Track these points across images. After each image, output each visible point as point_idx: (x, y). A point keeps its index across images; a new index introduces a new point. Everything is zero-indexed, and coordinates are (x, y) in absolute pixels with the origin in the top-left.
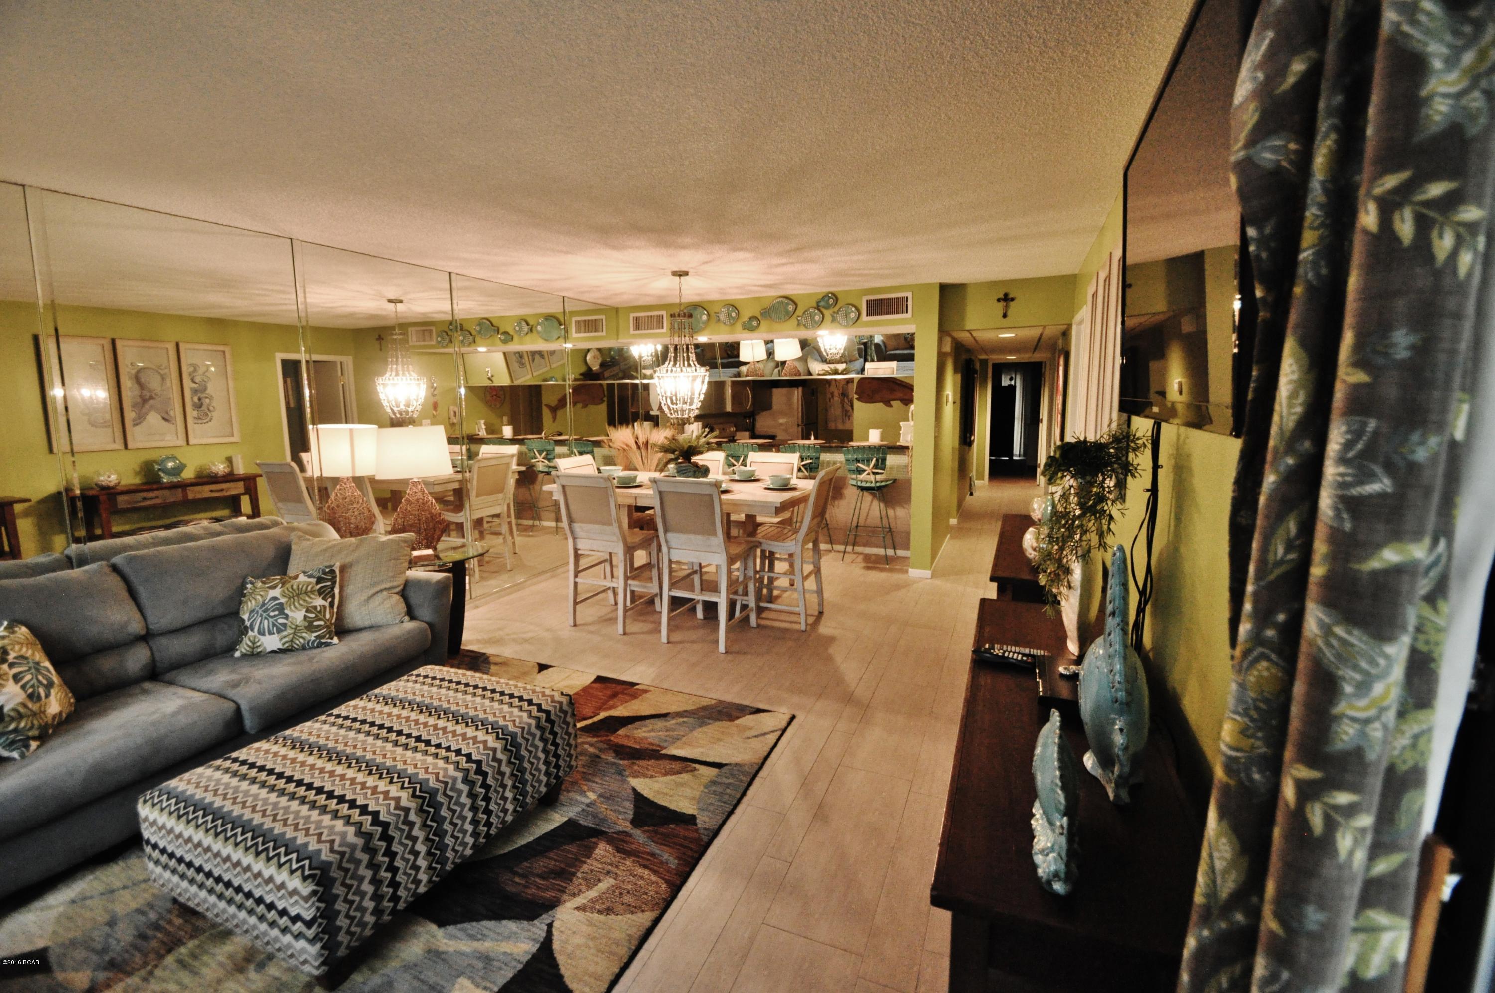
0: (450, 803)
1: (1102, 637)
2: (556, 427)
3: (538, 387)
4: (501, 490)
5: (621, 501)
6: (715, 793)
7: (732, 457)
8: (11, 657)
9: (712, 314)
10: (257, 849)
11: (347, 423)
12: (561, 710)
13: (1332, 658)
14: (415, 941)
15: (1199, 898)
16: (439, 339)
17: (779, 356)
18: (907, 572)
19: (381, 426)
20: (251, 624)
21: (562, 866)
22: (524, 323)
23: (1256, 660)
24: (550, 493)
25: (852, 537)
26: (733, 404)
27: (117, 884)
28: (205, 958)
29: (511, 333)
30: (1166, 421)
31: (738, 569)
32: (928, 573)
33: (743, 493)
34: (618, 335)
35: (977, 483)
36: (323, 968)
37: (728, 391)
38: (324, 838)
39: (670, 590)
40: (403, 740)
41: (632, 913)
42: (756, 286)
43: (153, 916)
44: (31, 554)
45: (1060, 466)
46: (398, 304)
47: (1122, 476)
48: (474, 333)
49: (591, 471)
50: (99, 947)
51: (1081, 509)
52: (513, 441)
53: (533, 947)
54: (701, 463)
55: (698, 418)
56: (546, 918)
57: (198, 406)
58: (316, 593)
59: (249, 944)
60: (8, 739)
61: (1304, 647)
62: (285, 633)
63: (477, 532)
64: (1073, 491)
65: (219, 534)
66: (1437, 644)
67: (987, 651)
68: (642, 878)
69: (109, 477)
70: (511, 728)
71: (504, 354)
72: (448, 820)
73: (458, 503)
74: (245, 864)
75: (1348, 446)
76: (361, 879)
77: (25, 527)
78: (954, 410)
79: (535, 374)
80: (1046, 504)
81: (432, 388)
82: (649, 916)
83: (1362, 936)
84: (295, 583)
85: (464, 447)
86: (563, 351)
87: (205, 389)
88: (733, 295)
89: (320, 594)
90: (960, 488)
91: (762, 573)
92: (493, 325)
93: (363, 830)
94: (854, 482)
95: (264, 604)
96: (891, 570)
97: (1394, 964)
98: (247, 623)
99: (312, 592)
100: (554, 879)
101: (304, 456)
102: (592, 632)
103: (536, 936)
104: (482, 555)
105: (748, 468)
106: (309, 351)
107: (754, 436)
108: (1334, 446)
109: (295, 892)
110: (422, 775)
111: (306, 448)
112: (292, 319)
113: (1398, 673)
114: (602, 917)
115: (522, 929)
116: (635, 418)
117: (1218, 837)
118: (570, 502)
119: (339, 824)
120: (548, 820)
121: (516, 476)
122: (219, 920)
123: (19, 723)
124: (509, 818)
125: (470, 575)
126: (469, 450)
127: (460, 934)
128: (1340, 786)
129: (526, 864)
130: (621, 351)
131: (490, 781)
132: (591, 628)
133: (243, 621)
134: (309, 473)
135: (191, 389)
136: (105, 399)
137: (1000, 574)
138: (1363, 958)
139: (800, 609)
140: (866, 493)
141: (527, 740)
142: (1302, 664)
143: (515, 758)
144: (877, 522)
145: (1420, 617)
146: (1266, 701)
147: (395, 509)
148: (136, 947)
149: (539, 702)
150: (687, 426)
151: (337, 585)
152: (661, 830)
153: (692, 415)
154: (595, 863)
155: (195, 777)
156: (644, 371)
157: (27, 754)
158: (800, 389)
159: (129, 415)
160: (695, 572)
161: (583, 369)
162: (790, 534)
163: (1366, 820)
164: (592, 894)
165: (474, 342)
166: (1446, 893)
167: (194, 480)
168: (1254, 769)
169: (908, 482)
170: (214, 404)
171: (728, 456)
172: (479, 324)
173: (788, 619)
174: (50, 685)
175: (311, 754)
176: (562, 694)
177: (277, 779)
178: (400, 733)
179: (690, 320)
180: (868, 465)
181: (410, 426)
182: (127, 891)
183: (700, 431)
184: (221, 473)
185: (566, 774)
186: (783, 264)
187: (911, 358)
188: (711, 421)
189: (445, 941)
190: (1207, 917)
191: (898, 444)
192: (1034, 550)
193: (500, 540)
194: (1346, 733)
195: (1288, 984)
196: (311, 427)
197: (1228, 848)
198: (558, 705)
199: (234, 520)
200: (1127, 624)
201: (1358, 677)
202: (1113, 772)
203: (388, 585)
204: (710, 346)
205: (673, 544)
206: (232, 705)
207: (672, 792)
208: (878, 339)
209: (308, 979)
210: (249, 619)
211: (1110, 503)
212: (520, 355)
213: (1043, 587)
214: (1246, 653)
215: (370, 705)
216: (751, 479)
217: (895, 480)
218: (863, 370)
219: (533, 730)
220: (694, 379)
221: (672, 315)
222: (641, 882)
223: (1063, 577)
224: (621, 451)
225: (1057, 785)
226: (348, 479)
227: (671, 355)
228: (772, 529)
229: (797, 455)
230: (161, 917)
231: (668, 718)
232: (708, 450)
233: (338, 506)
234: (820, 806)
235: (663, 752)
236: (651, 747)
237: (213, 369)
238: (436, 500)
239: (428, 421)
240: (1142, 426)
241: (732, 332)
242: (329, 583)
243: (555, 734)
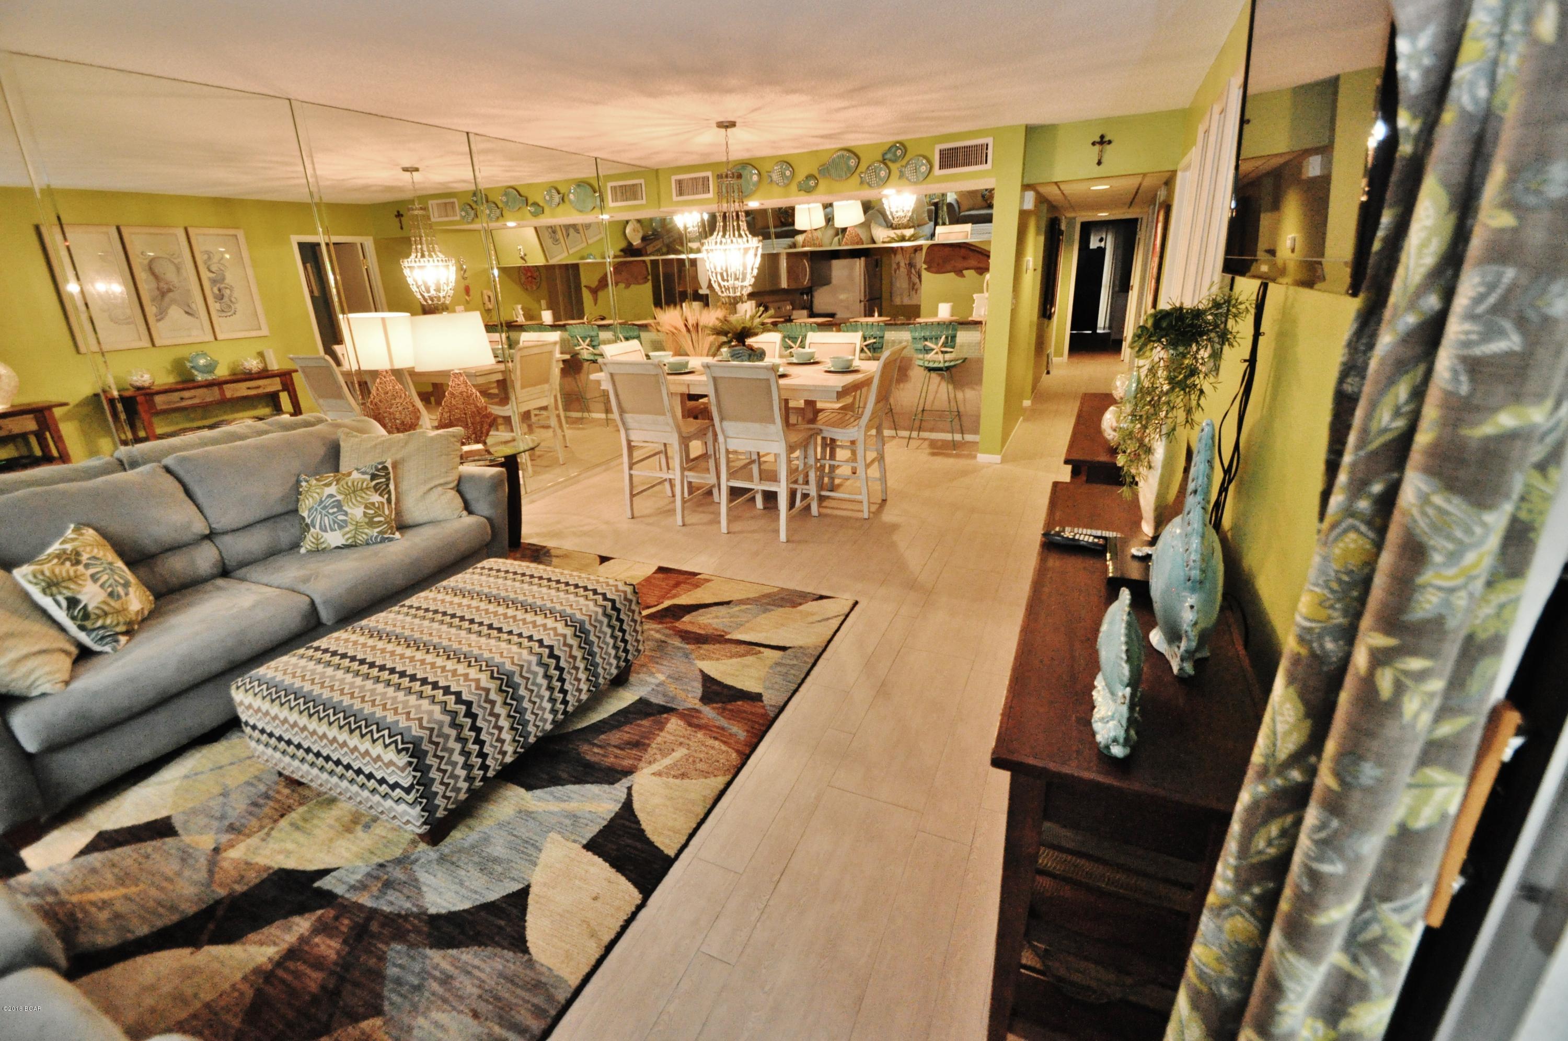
0: (527, 683)
1: (1180, 516)
2: (599, 311)
3: (576, 267)
4: (547, 381)
5: (673, 389)
6: (780, 673)
7: (790, 338)
8: (84, 558)
9: (764, 174)
10: (350, 727)
11: (376, 311)
12: (626, 599)
13: (1426, 529)
14: (506, 803)
15: (1257, 757)
16: (463, 214)
17: (839, 223)
18: (975, 457)
19: (413, 314)
20: (312, 521)
21: (637, 738)
22: (554, 191)
23: (1345, 531)
24: (598, 382)
25: (917, 423)
26: (789, 278)
27: (224, 761)
28: (315, 821)
29: (541, 204)
30: (1274, 280)
31: (797, 458)
32: (997, 458)
33: (803, 377)
34: (659, 202)
35: (1055, 360)
36: (425, 827)
37: (783, 264)
38: (412, 716)
39: (728, 480)
40: (475, 627)
41: (706, 778)
42: (813, 137)
43: (262, 788)
44: (80, 460)
45: (1150, 336)
46: (414, 173)
47: (1217, 346)
48: (500, 205)
49: (640, 357)
50: (218, 814)
51: (1169, 383)
52: (554, 327)
53: (616, 807)
54: (756, 346)
55: (751, 296)
56: (625, 782)
57: (220, 297)
58: (372, 490)
59: (354, 809)
60: (97, 635)
61: (1397, 517)
62: (347, 529)
63: (525, 426)
64: (1162, 364)
65: (266, 432)
66: (1541, 513)
67: (1058, 534)
68: (713, 748)
69: (142, 376)
70: (579, 616)
71: (536, 228)
72: (527, 699)
73: (503, 396)
74: (341, 741)
75: (1479, 299)
76: (451, 751)
77: (69, 431)
78: (1034, 279)
79: (571, 252)
80: (1130, 380)
81: (460, 269)
82: (720, 781)
83: (1416, 792)
84: (349, 480)
85: (504, 335)
86: (600, 224)
87: (223, 279)
88: (786, 150)
89: (376, 491)
90: (1037, 365)
91: (823, 462)
92: (520, 195)
93: (448, 708)
94: (921, 363)
95: (321, 502)
96: (958, 456)
97: (1444, 816)
98: (308, 521)
99: (367, 488)
100: (631, 749)
101: (337, 348)
102: (648, 524)
103: (617, 798)
104: (532, 449)
105: (807, 350)
106: (327, 232)
107: (812, 315)
108: (1461, 301)
109: (391, 763)
110: (498, 659)
111: (339, 341)
112: (302, 196)
113: (1494, 542)
114: (678, 781)
115: (605, 792)
116: (683, 297)
117: (1282, 704)
118: (620, 392)
119: (425, 703)
120: (620, 699)
121: (561, 365)
122: (323, 789)
123: (105, 619)
124: (584, 697)
125: (523, 470)
126: (508, 338)
127: (547, 797)
128: (1414, 652)
129: (603, 737)
130: (663, 221)
131: (563, 664)
132: (651, 520)
133: (303, 518)
134: (346, 367)
135: (210, 279)
136: (122, 293)
137: (1076, 456)
138: (1414, 811)
139: (864, 497)
140: (934, 375)
141: (595, 627)
142: (1394, 535)
143: (585, 643)
144: (945, 406)
145: (1528, 486)
146: (1350, 573)
147: (439, 403)
148: (251, 813)
149: (603, 591)
150: (739, 306)
151: (392, 482)
152: (729, 707)
153: (746, 292)
154: (668, 735)
155: (282, 665)
156: (690, 245)
157: (119, 648)
158: (863, 259)
159: (151, 310)
160: (753, 462)
161: (623, 245)
162: (852, 420)
163: (1437, 685)
164: (667, 761)
165: (502, 215)
166: (1507, 754)
167: (229, 378)
168: (1327, 639)
169: (980, 361)
170: (235, 294)
171: (784, 337)
172: (506, 194)
173: (851, 507)
174: (126, 585)
175: (389, 642)
176: (626, 583)
177: (360, 665)
178: (472, 621)
179: (740, 181)
180: (937, 344)
181: (445, 313)
182: (234, 766)
183: (754, 311)
184: (255, 370)
185: (635, 657)
186: (845, 108)
187: (988, 219)
188: (766, 299)
189: (534, 802)
190: (1263, 773)
191: (970, 319)
192: (1115, 430)
193: (550, 433)
194: (1429, 602)
195: (1336, 832)
196: (341, 316)
197: (1292, 713)
198: (622, 594)
199: (277, 417)
200: (1208, 502)
201: (1450, 546)
202: (1179, 647)
203: (442, 481)
204: (763, 212)
205: (730, 433)
206: (307, 600)
207: (737, 673)
208: (951, 198)
209: (412, 837)
210: (309, 517)
211: (1201, 376)
212: (553, 230)
213: (1121, 468)
214: (1333, 526)
215: (440, 597)
216: (811, 362)
217: (965, 360)
218: (933, 235)
219: (600, 617)
220: (746, 250)
221: (720, 177)
222: (712, 752)
223: (1143, 456)
224: (670, 335)
225: (1122, 658)
226: (387, 372)
227: (720, 224)
228: (834, 414)
229: (859, 335)
230: (269, 788)
231: (731, 605)
232: (762, 332)
233: (380, 401)
234: (883, 684)
235: (728, 637)
236: (716, 633)
237: (227, 256)
238: (480, 392)
239: (462, 307)
240: (1247, 287)
241: (787, 195)
242: (383, 480)
243: (621, 621)
